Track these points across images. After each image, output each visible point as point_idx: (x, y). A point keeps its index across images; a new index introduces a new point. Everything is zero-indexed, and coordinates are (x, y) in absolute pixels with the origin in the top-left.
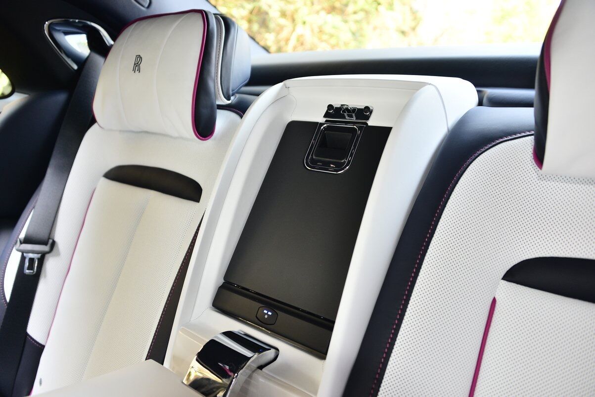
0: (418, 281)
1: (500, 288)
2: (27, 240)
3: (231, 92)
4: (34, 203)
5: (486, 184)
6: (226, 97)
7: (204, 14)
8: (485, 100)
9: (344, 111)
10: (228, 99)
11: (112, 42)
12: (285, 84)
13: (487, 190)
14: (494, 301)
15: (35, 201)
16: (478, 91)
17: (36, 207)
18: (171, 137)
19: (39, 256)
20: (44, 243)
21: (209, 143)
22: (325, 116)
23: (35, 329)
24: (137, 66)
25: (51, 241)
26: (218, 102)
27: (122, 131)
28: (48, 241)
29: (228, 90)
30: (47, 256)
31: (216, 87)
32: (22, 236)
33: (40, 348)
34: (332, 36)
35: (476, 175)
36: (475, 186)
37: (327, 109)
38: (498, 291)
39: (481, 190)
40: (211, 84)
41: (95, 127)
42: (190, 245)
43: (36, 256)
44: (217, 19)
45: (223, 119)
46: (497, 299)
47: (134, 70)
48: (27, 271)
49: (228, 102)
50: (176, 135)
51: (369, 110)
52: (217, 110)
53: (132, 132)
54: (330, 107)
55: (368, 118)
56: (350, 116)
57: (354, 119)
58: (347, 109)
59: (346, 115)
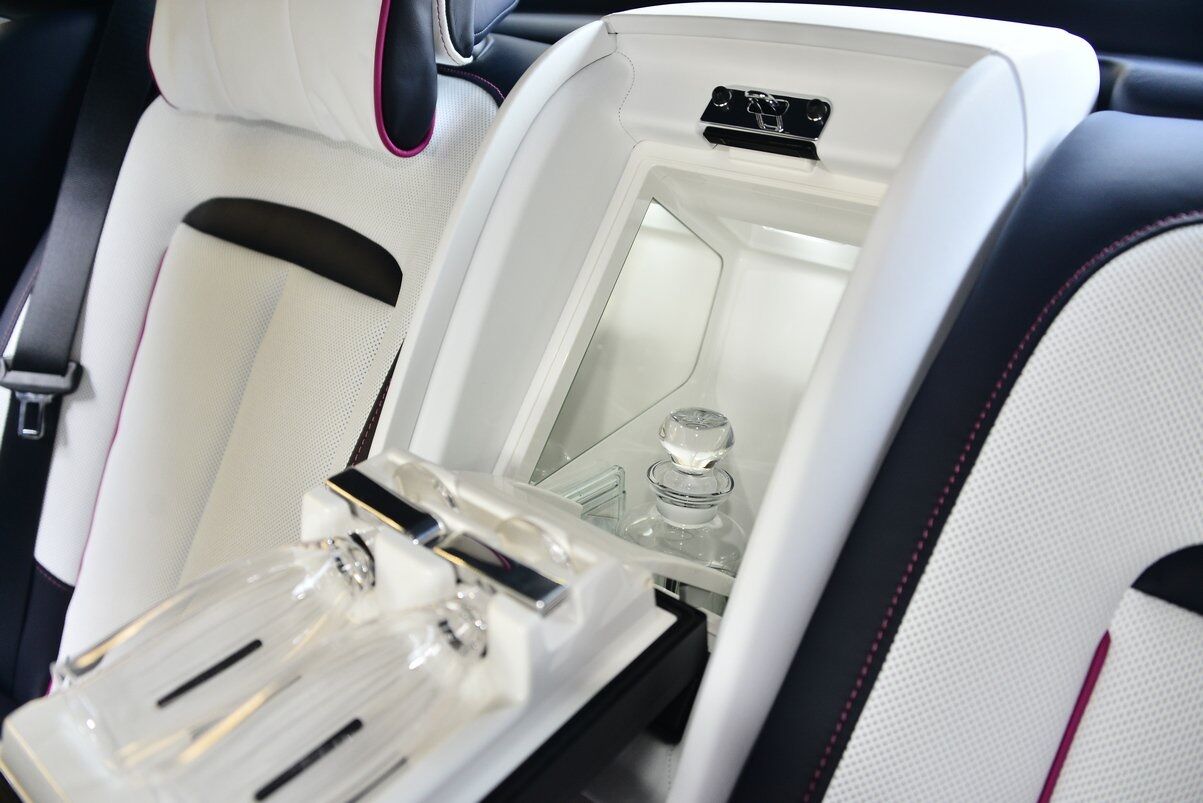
0: (921, 587)
1: (1123, 609)
2: (22, 363)
3: (473, 36)
4: (31, 279)
6: (461, 47)
8: (1118, 91)
9: (754, 108)
10: (465, 51)
12: (606, 25)
14: (1105, 642)
15: (34, 275)
16: (1102, 64)
17: (36, 290)
18: (327, 139)
19: (49, 398)
20: (60, 370)
22: (704, 118)
23: (51, 553)
25: (72, 366)
26: (440, 58)
27: (220, 118)
28: (67, 365)
29: (465, 28)
30: (67, 399)
31: (436, 21)
32: (10, 351)
33: (64, 593)
37: (711, 97)
38: (1118, 617)
40: (422, 15)
41: (158, 103)
42: (369, 421)
43: (41, 399)
45: (454, 102)
46: (1113, 637)
48: (26, 431)
49: (469, 60)
50: (342, 138)
51: (821, 109)
52: (440, 78)
53: (241, 120)
54: (720, 93)
55: (816, 130)
56: (771, 122)
57: (779, 132)
58: (762, 101)
59: (759, 116)
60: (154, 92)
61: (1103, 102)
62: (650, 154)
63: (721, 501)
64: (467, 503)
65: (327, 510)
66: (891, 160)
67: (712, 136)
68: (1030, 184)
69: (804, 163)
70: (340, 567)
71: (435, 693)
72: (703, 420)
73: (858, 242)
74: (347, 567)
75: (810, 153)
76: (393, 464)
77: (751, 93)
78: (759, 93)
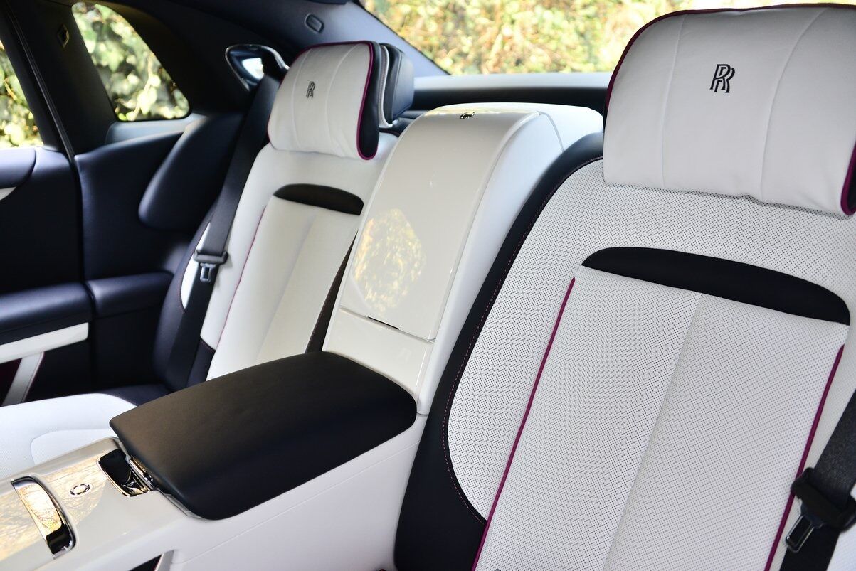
1: (579, 272)
2: (203, 252)
3: (392, 117)
4: (211, 216)
6: (388, 121)
7: (371, 45)
10: (390, 123)
11: (287, 67)
17: (212, 220)
18: (338, 157)
19: (214, 266)
20: (219, 255)
21: (371, 162)
23: (208, 334)
24: (310, 92)
25: (225, 253)
26: (381, 126)
27: (292, 152)
28: (222, 253)
29: (391, 113)
30: (221, 267)
31: (379, 111)
32: (200, 247)
34: (551, 38)
38: (577, 274)
40: (374, 110)
41: (268, 147)
43: (211, 266)
44: (382, 49)
45: (384, 141)
46: (575, 279)
47: (308, 95)
48: (203, 279)
49: (391, 126)
50: (343, 155)
52: (380, 133)
53: (302, 152)
60: (266, 140)
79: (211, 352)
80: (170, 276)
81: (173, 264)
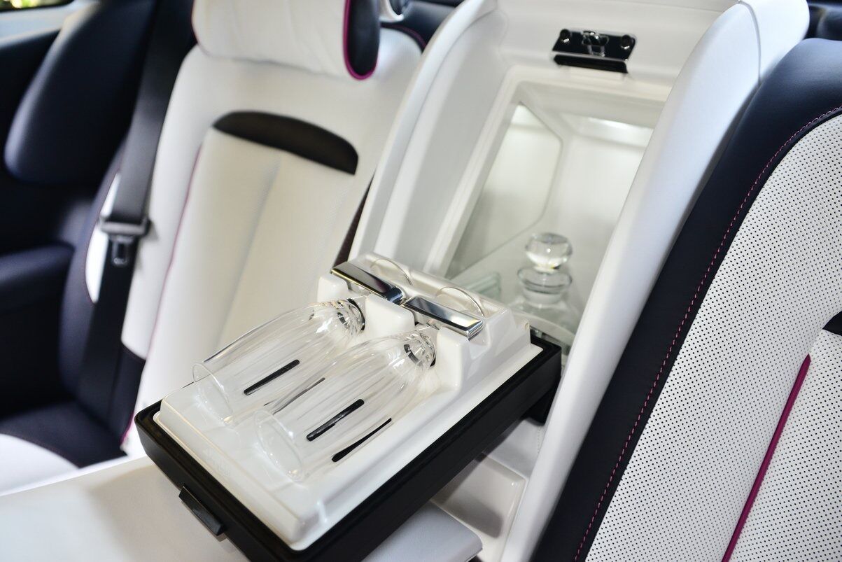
1: (819, 342)
2: (115, 217)
3: (402, 2)
4: (118, 164)
5: (819, 179)
6: (396, 8)
8: (821, 26)
9: (586, 42)
10: (399, 12)
13: (819, 188)
14: (807, 361)
15: (119, 161)
16: (811, 9)
17: (121, 169)
19: (131, 240)
20: (137, 222)
21: (367, 83)
22: (556, 48)
23: (132, 336)
26: (383, 18)
27: (237, 60)
28: (142, 220)
30: (142, 240)
35: (804, 162)
36: (800, 181)
37: (559, 36)
38: (815, 347)
39: (809, 187)
41: (195, 52)
43: (126, 241)
45: (391, 46)
46: (812, 358)
48: (117, 260)
49: (400, 18)
50: (319, 70)
51: (629, 41)
52: (383, 29)
54: (565, 33)
55: (627, 55)
56: (597, 50)
57: (602, 56)
58: (592, 38)
59: (590, 47)
60: (192, 41)
61: (811, 33)
62: (518, 73)
63: (563, 291)
64: (417, 282)
65: (334, 286)
66: (675, 72)
67: (560, 61)
68: (762, 85)
69: (618, 75)
70: (342, 320)
71: (405, 385)
72: (552, 239)
73: (651, 126)
74: (347, 319)
75: (622, 69)
76: (370, 261)
77: (585, 32)
78: (590, 32)
79: (139, 364)
80: (70, 250)
81: (72, 231)
